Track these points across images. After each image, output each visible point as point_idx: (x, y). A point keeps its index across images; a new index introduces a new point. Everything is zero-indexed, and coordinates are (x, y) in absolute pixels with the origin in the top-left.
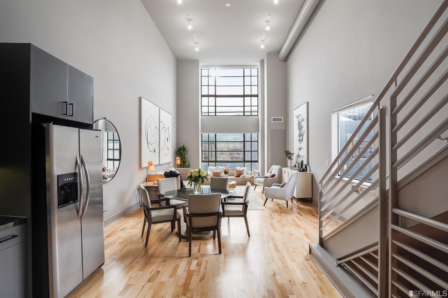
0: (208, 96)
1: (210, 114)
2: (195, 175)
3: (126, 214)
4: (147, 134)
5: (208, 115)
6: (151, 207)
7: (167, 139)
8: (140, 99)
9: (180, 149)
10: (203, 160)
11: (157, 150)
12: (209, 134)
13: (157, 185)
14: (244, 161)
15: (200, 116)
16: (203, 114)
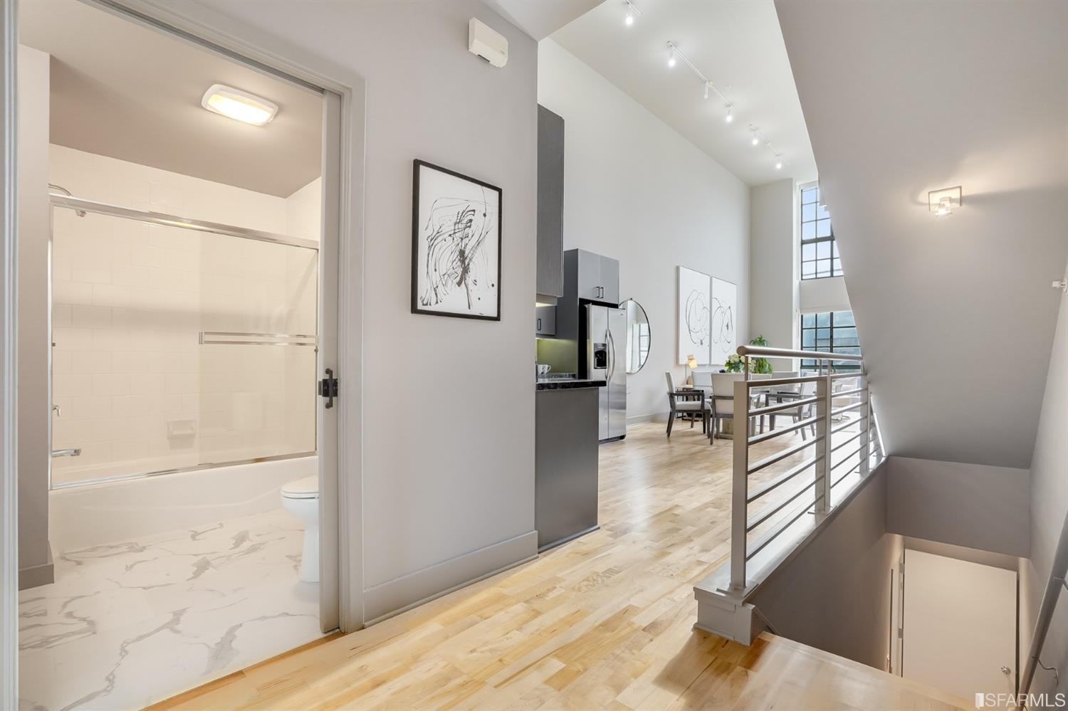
0: (817, 240)
1: (819, 276)
4: (688, 317)
5: (816, 278)
6: (675, 392)
7: (727, 326)
8: (678, 269)
9: (754, 343)
11: (706, 342)
12: (818, 315)
15: (796, 282)
16: (804, 278)
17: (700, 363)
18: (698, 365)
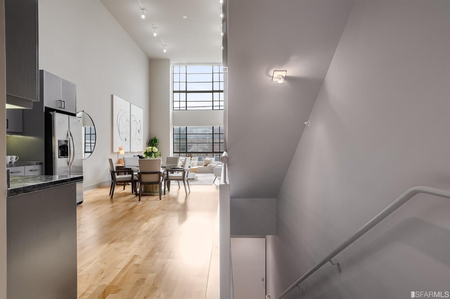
0: (180, 92)
1: (181, 109)
2: (149, 151)
3: (99, 186)
4: (118, 125)
5: (180, 110)
6: (115, 171)
7: (139, 131)
8: (112, 96)
9: (152, 140)
10: (174, 151)
11: (128, 139)
12: (181, 127)
13: (124, 166)
14: (213, 152)
15: (171, 111)
16: (174, 109)
17: (126, 151)
18: (125, 152)
